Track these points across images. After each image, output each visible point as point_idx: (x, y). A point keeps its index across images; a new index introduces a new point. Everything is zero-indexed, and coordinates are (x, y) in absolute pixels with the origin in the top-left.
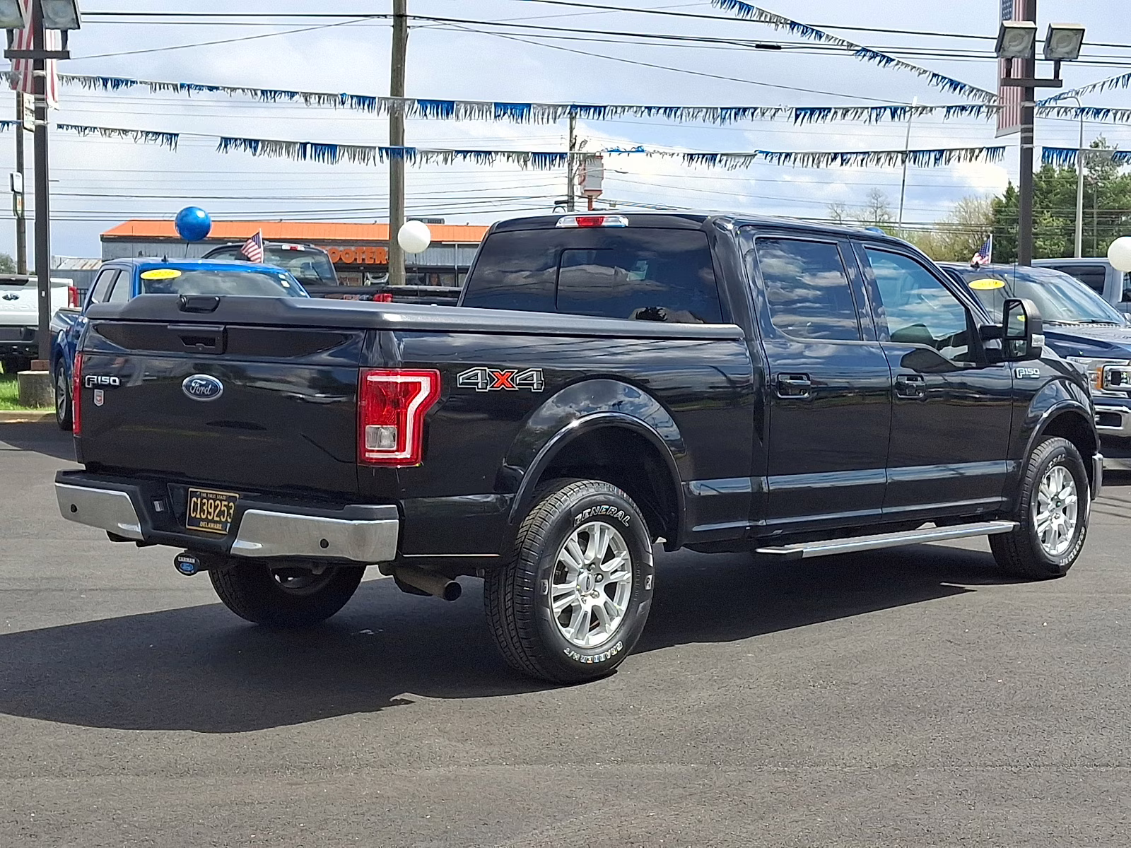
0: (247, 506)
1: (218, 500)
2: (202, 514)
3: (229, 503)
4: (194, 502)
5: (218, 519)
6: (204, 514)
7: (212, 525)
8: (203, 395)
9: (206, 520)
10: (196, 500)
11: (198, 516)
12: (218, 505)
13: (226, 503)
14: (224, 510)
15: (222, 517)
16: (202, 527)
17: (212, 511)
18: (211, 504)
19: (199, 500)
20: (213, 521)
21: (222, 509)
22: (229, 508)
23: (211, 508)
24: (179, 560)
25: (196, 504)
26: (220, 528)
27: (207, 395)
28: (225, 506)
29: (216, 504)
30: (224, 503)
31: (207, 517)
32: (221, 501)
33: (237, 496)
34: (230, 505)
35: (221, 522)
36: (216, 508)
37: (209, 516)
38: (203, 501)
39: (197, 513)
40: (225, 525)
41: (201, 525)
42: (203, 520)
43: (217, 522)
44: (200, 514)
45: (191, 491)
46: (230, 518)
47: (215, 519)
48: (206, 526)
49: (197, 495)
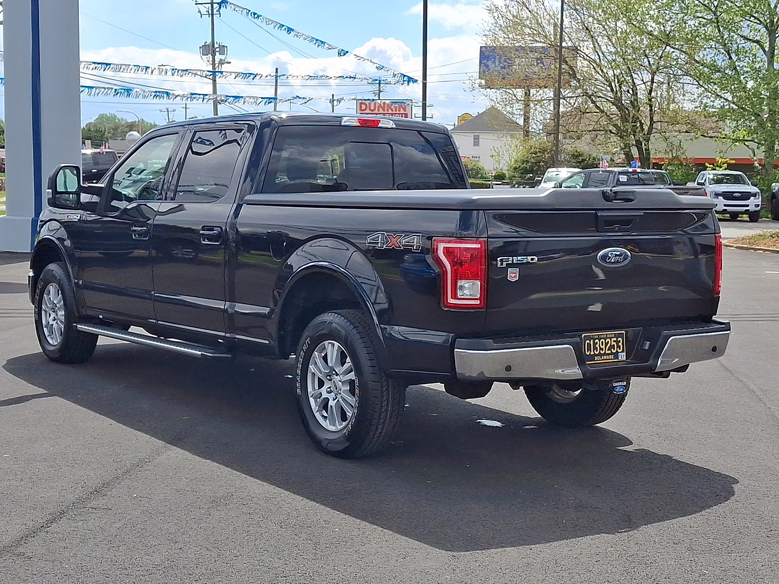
0: (670, 335)
1: (608, 338)
2: (595, 351)
3: (617, 339)
4: (588, 343)
5: (610, 352)
6: (597, 351)
7: (605, 357)
8: (618, 262)
9: (600, 355)
10: (589, 342)
11: (592, 353)
12: (608, 342)
13: (615, 339)
14: (614, 345)
15: (612, 350)
16: (597, 360)
17: (603, 347)
18: (602, 342)
19: (592, 341)
20: (605, 354)
21: (612, 344)
22: (617, 342)
23: (602, 345)
24: (613, 385)
25: (589, 345)
26: (613, 358)
27: (620, 262)
28: (614, 341)
29: (607, 341)
30: (613, 339)
31: (600, 352)
32: (611, 339)
33: (624, 332)
34: (618, 340)
35: (612, 353)
36: (606, 344)
37: (601, 351)
38: (596, 341)
39: (591, 352)
40: (616, 355)
41: (596, 359)
42: (597, 355)
43: (609, 354)
44: (594, 351)
45: (584, 336)
46: (620, 349)
47: (607, 352)
48: (600, 359)
49: (590, 338)
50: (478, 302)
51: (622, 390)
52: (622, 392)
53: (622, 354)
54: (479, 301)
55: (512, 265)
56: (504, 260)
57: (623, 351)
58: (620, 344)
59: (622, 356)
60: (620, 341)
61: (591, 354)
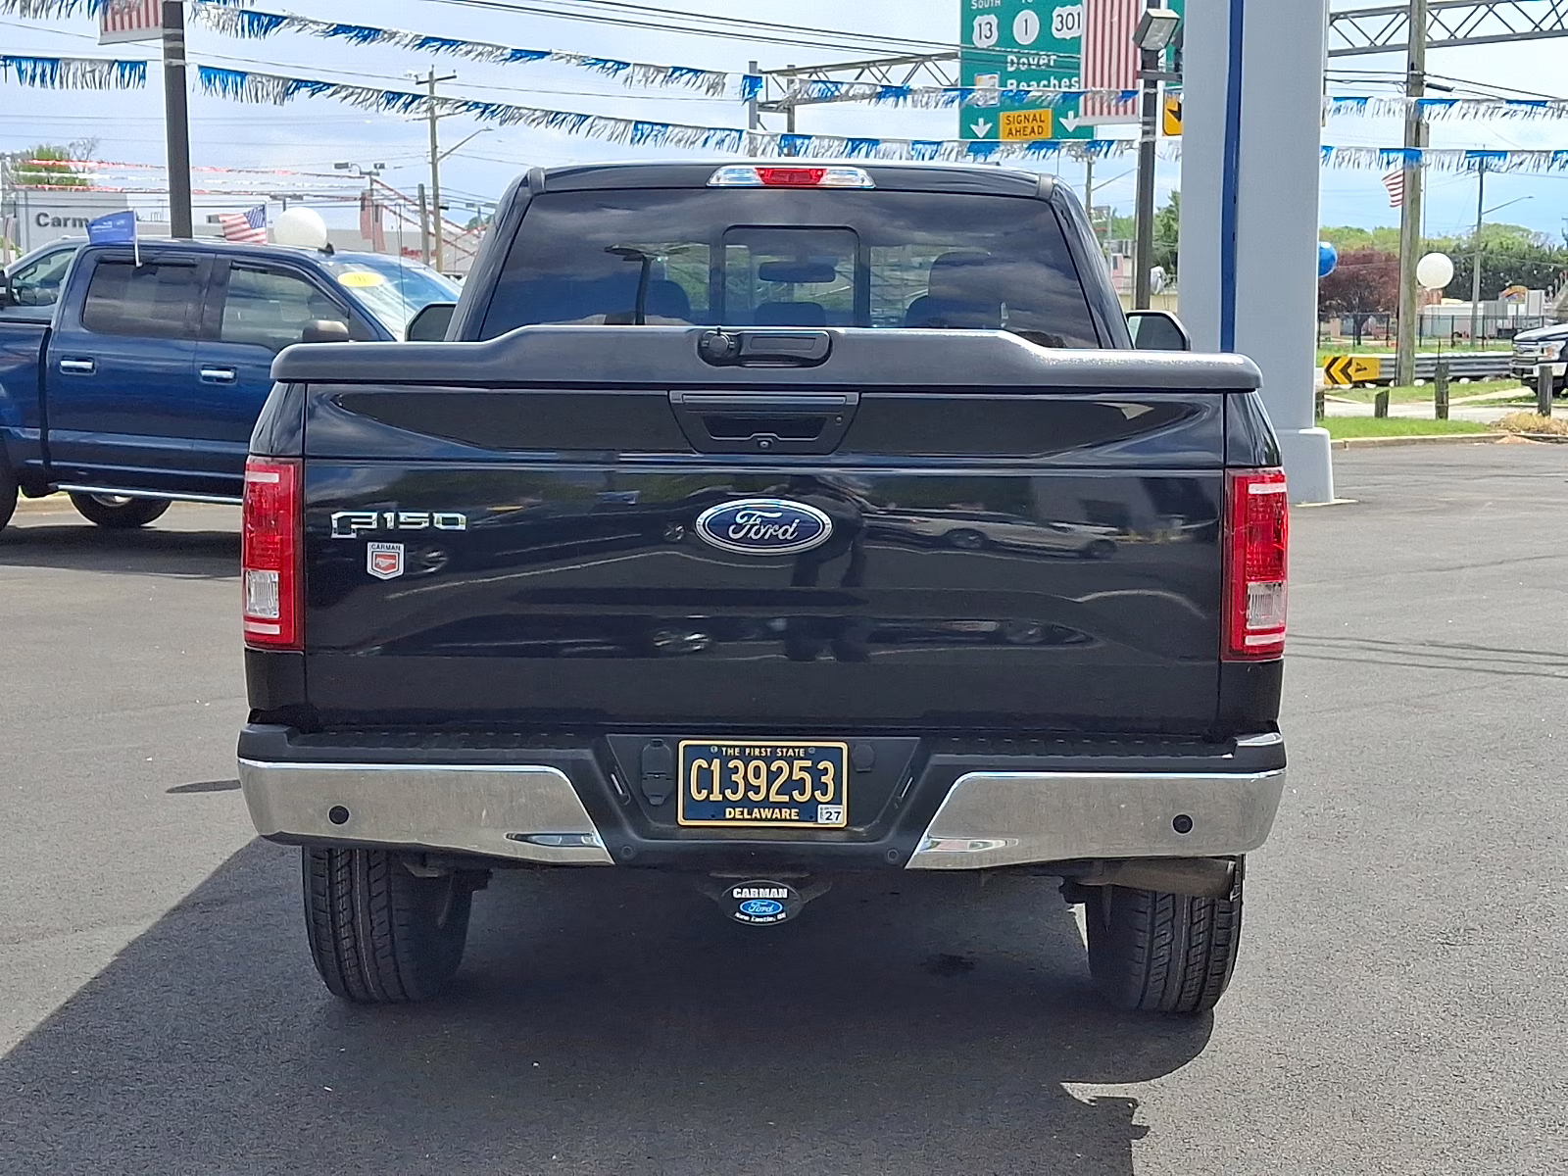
0: (961, 767)
1: (781, 759)
2: (728, 792)
3: (815, 765)
4: (700, 766)
5: (784, 798)
6: (734, 792)
7: (766, 813)
9: (744, 803)
10: (704, 764)
11: (716, 796)
12: (780, 769)
13: (809, 763)
14: (802, 780)
15: (795, 794)
16: (733, 819)
17: (762, 782)
18: (757, 768)
19: (716, 762)
20: (766, 803)
21: (796, 777)
22: (816, 774)
23: (757, 776)
24: (735, 895)
25: (705, 771)
26: (794, 817)
28: (802, 769)
29: (774, 768)
30: (797, 764)
31: (745, 796)
32: (790, 761)
33: (843, 745)
34: (821, 766)
35: (792, 804)
36: (772, 777)
37: (751, 794)
38: (731, 765)
39: (711, 792)
40: (809, 810)
41: (728, 816)
42: (734, 805)
43: (780, 805)
44: (722, 792)
45: (685, 746)
46: (824, 794)
47: (773, 798)
48: (746, 816)
49: (705, 753)
50: (275, 630)
51: (770, 910)
52: (771, 919)
53: (833, 808)
54: (278, 627)
55: (384, 535)
56: (353, 520)
57: (836, 800)
58: (827, 779)
59: (832, 815)
60: (826, 769)
61: (712, 798)
